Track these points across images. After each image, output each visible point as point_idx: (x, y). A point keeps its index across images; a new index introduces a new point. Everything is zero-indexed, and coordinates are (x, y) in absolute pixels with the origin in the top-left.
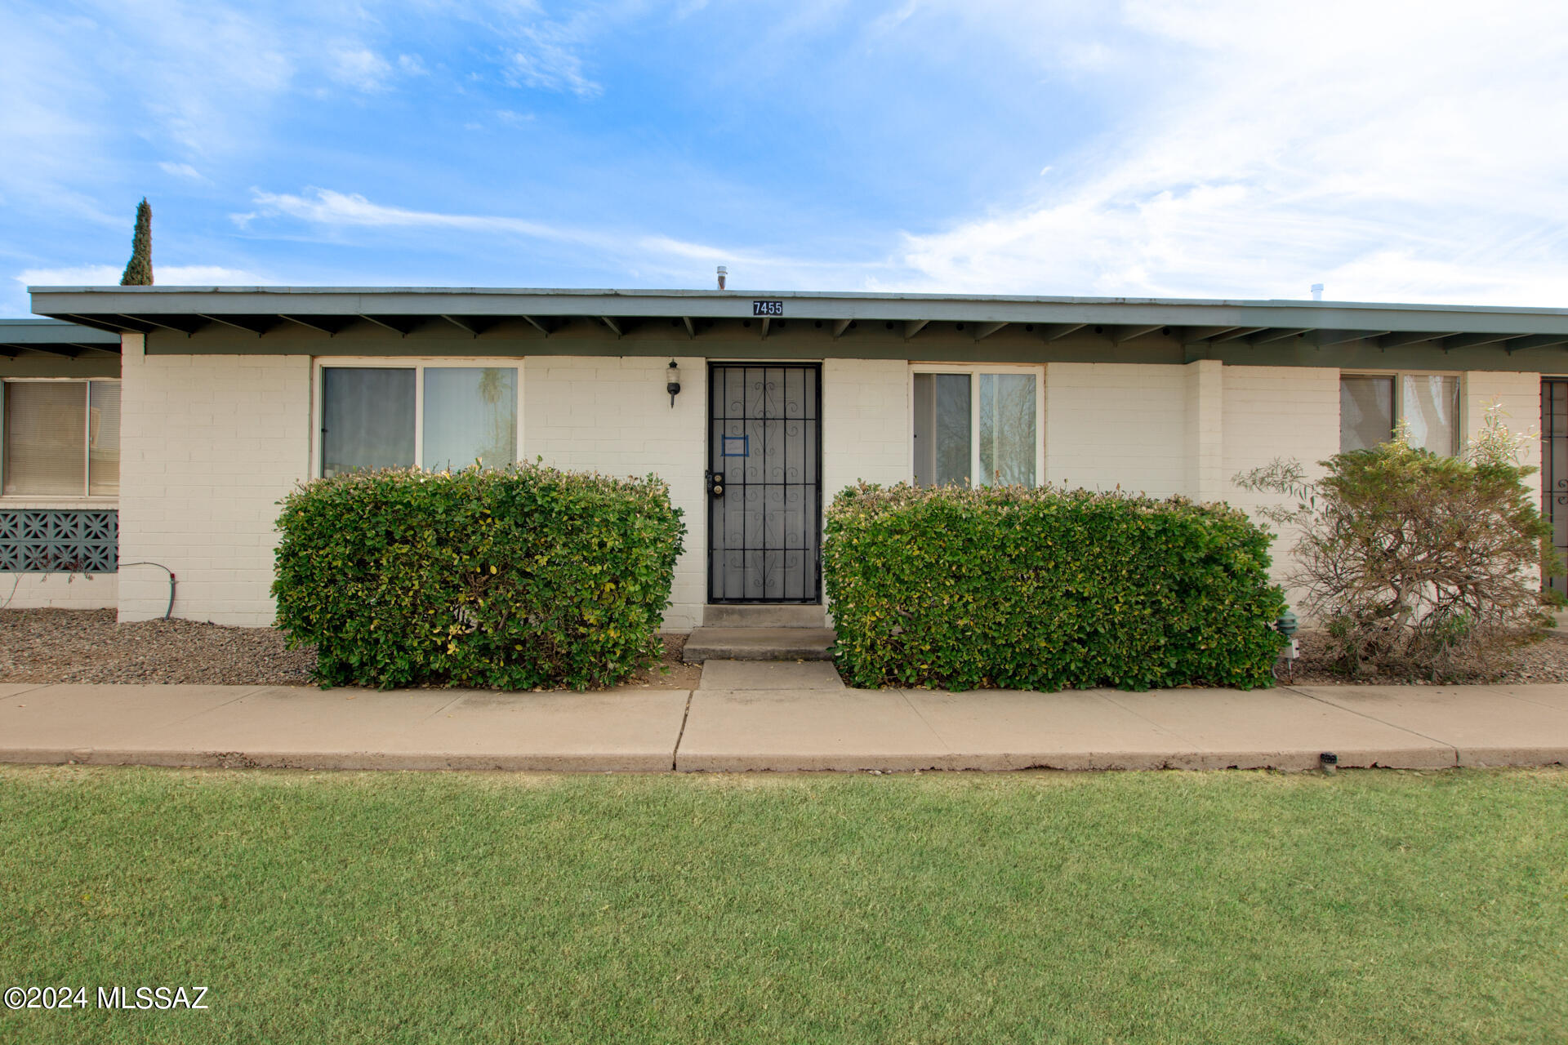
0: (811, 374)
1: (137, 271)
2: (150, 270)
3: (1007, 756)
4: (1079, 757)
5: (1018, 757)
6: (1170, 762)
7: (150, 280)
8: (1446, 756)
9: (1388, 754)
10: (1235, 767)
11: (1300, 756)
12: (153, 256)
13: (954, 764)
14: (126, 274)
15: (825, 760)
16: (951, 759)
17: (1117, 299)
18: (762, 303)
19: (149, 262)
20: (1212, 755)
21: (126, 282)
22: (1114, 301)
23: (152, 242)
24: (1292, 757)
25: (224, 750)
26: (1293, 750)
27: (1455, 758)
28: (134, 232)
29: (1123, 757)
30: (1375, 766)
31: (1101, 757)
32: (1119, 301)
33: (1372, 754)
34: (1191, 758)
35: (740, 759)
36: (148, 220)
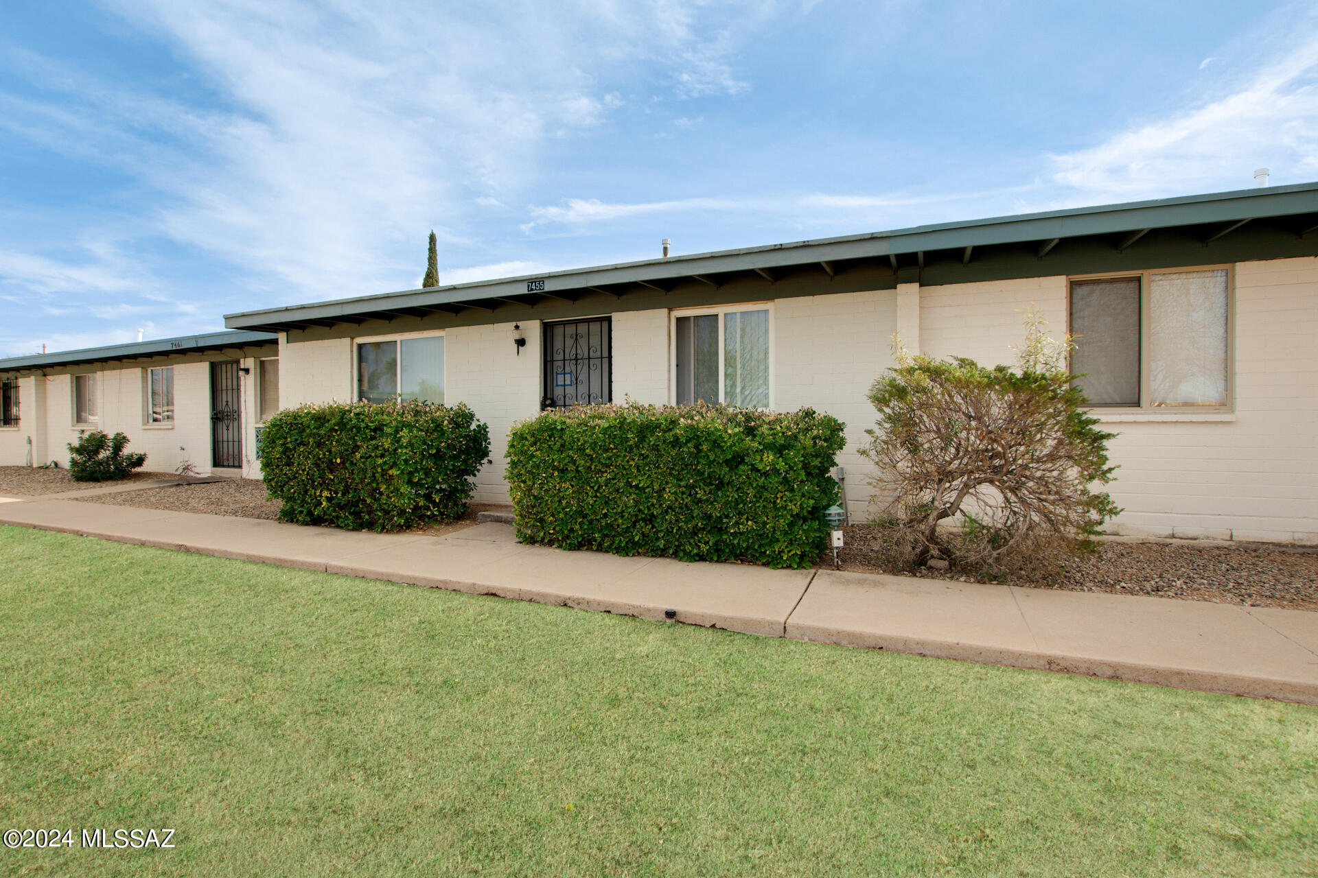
0: (605, 325)
1: (431, 278)
2: (437, 275)
3: (474, 584)
4: (513, 591)
5: (479, 586)
6: (567, 601)
7: (437, 281)
8: (774, 627)
9: (725, 619)
10: (609, 612)
11: (655, 610)
12: (439, 266)
13: (448, 586)
14: (425, 280)
15: (388, 575)
16: (445, 582)
17: (775, 245)
18: (532, 283)
19: (436, 270)
20: (594, 600)
21: (425, 286)
22: (773, 248)
23: (438, 258)
24: (649, 610)
25: (181, 543)
26: (651, 605)
27: (783, 630)
28: (428, 253)
29: (538, 594)
30: (713, 626)
31: (526, 592)
32: (777, 247)
33: (711, 616)
34: (580, 601)
35: (352, 569)
36: (435, 244)
